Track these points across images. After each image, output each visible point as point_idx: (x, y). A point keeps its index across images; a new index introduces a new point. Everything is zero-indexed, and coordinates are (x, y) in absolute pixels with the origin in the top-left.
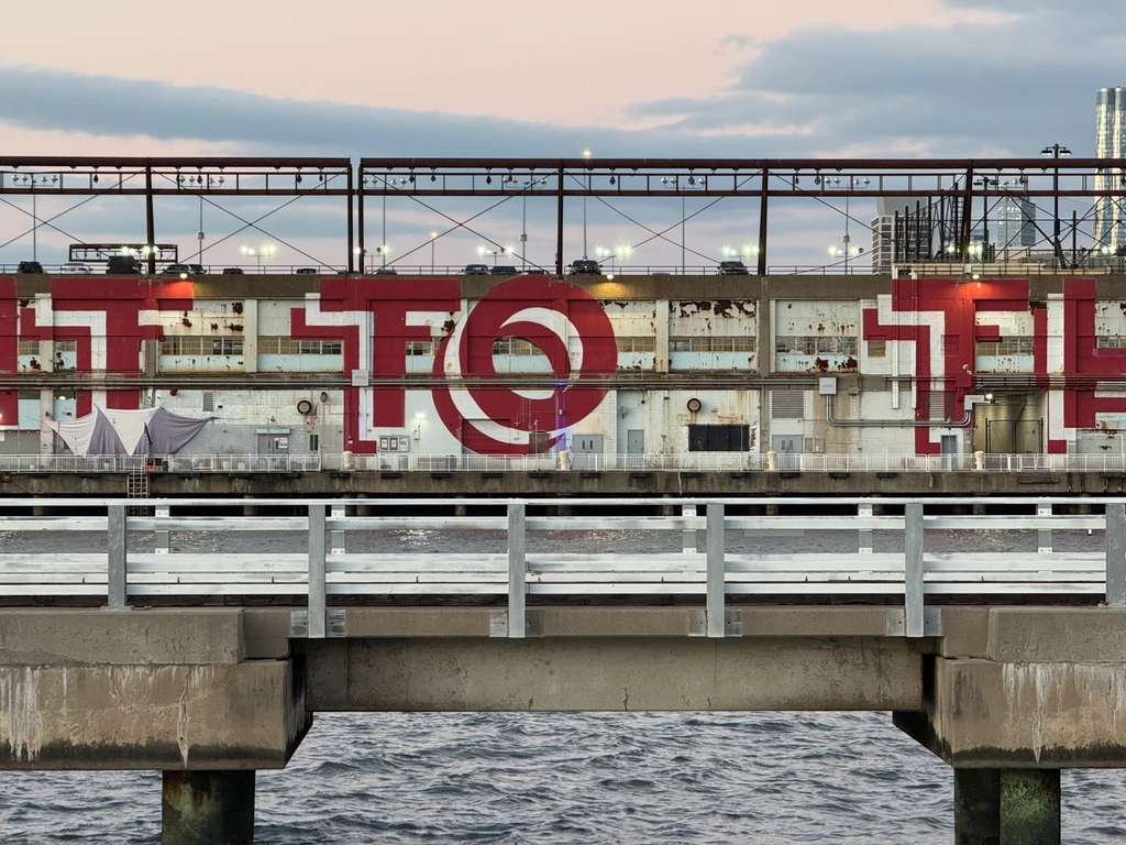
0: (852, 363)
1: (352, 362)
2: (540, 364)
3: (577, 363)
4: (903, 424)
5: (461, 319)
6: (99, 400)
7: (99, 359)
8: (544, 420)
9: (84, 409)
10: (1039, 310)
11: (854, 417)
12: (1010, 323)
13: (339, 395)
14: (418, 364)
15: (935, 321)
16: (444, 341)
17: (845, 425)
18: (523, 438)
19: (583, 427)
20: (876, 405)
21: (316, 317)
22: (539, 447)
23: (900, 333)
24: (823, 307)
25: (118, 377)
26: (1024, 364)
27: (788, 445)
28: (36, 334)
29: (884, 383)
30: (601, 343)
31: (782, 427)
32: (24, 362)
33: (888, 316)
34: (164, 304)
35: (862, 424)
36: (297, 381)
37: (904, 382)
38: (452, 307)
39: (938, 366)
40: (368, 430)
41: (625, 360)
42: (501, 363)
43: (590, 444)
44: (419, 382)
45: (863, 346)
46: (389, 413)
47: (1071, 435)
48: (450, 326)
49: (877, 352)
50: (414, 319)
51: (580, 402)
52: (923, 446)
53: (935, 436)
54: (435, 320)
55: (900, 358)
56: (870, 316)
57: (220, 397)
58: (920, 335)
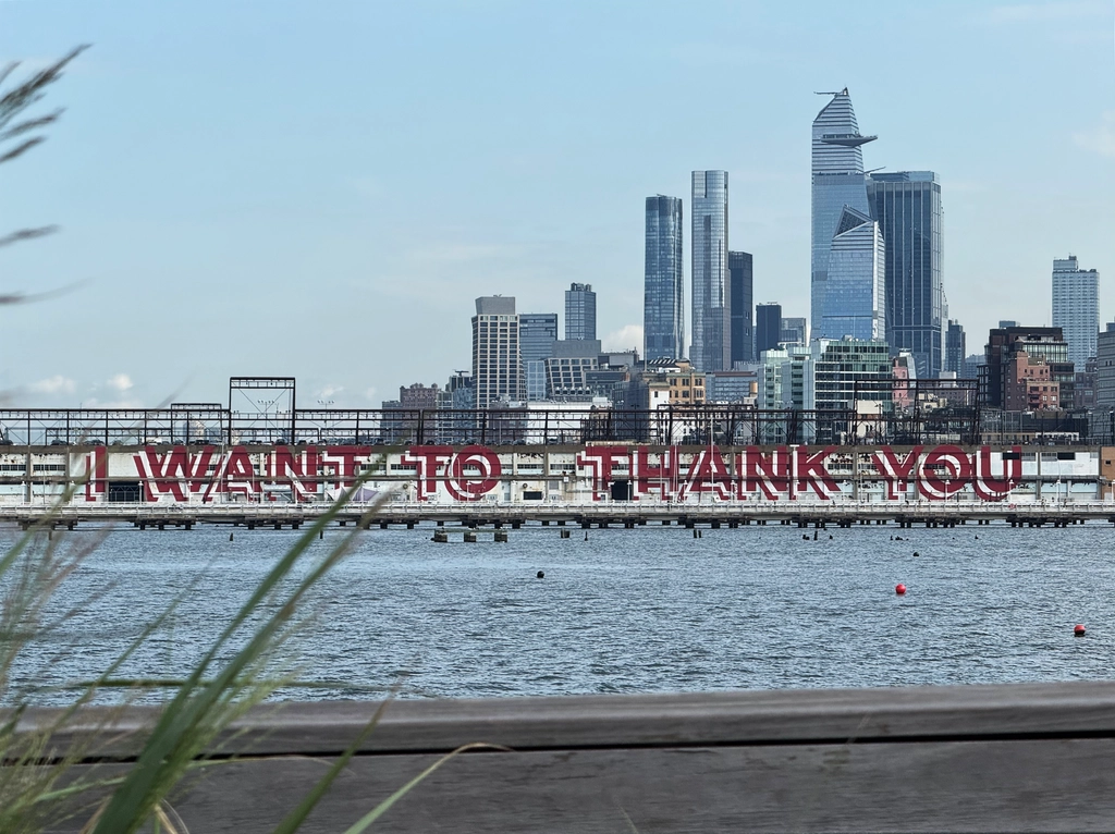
0: (574, 473)
1: (420, 472)
2: (477, 473)
3: (489, 472)
4: (589, 491)
5: (454, 459)
6: (342, 485)
7: (342, 472)
8: (479, 491)
9: (337, 487)
10: (631, 455)
11: (574, 489)
12: (622, 460)
13: (415, 484)
14: (440, 473)
15: (599, 459)
16: (448, 466)
17: (571, 492)
18: (472, 496)
19: (491, 492)
20: (580, 486)
21: (408, 458)
22: (477, 498)
23: (587, 463)
24: (565, 455)
25: (348, 478)
26: (627, 472)
27: (554, 498)
28: (324, 464)
29: (584, 478)
30: (496, 466)
31: (552, 492)
32: (319, 472)
33: (584, 458)
34: (362, 455)
35: (577, 492)
36: (403, 478)
37: (590, 479)
38: (451, 455)
39: (600, 474)
40: (425, 493)
41: (504, 471)
42: (466, 472)
43: (493, 498)
44: (440, 478)
45: (577, 467)
46: (431, 488)
47: (641, 495)
48: (450, 461)
49: (582, 468)
50: (439, 459)
51: (490, 484)
52: (595, 498)
53: (599, 495)
54: (445, 459)
55: (588, 470)
56: (580, 458)
57: (379, 483)
58: (594, 464)
